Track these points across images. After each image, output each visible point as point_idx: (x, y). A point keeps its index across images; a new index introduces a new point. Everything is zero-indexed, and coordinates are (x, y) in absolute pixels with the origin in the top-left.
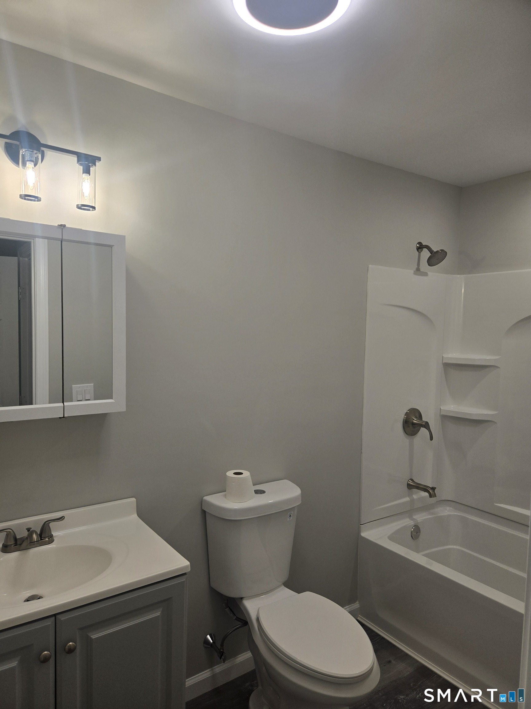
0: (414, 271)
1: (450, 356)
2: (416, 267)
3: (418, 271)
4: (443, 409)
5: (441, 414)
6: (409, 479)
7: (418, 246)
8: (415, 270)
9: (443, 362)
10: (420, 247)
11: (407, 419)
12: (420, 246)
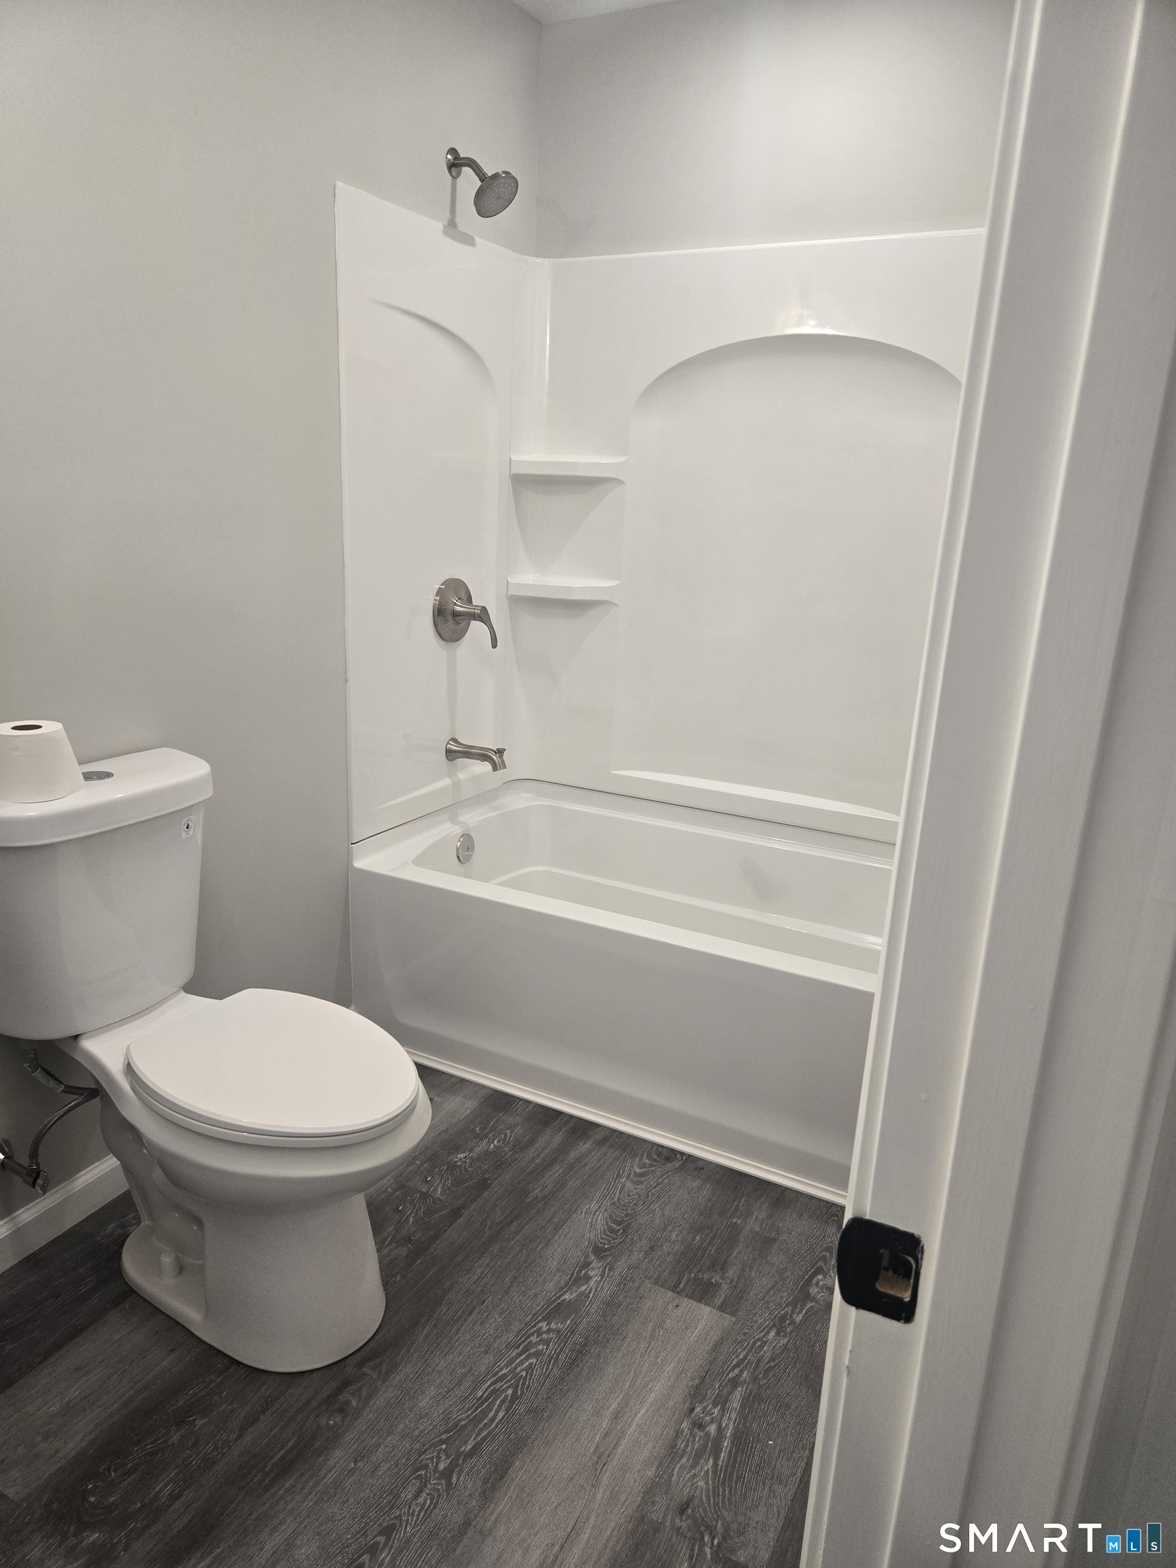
0: (444, 226)
1: (525, 458)
2: (449, 216)
3: (451, 225)
4: (513, 582)
5: (509, 593)
6: (450, 738)
7: (450, 160)
8: (446, 223)
9: (512, 472)
10: (456, 163)
11: (441, 605)
12: (455, 159)
